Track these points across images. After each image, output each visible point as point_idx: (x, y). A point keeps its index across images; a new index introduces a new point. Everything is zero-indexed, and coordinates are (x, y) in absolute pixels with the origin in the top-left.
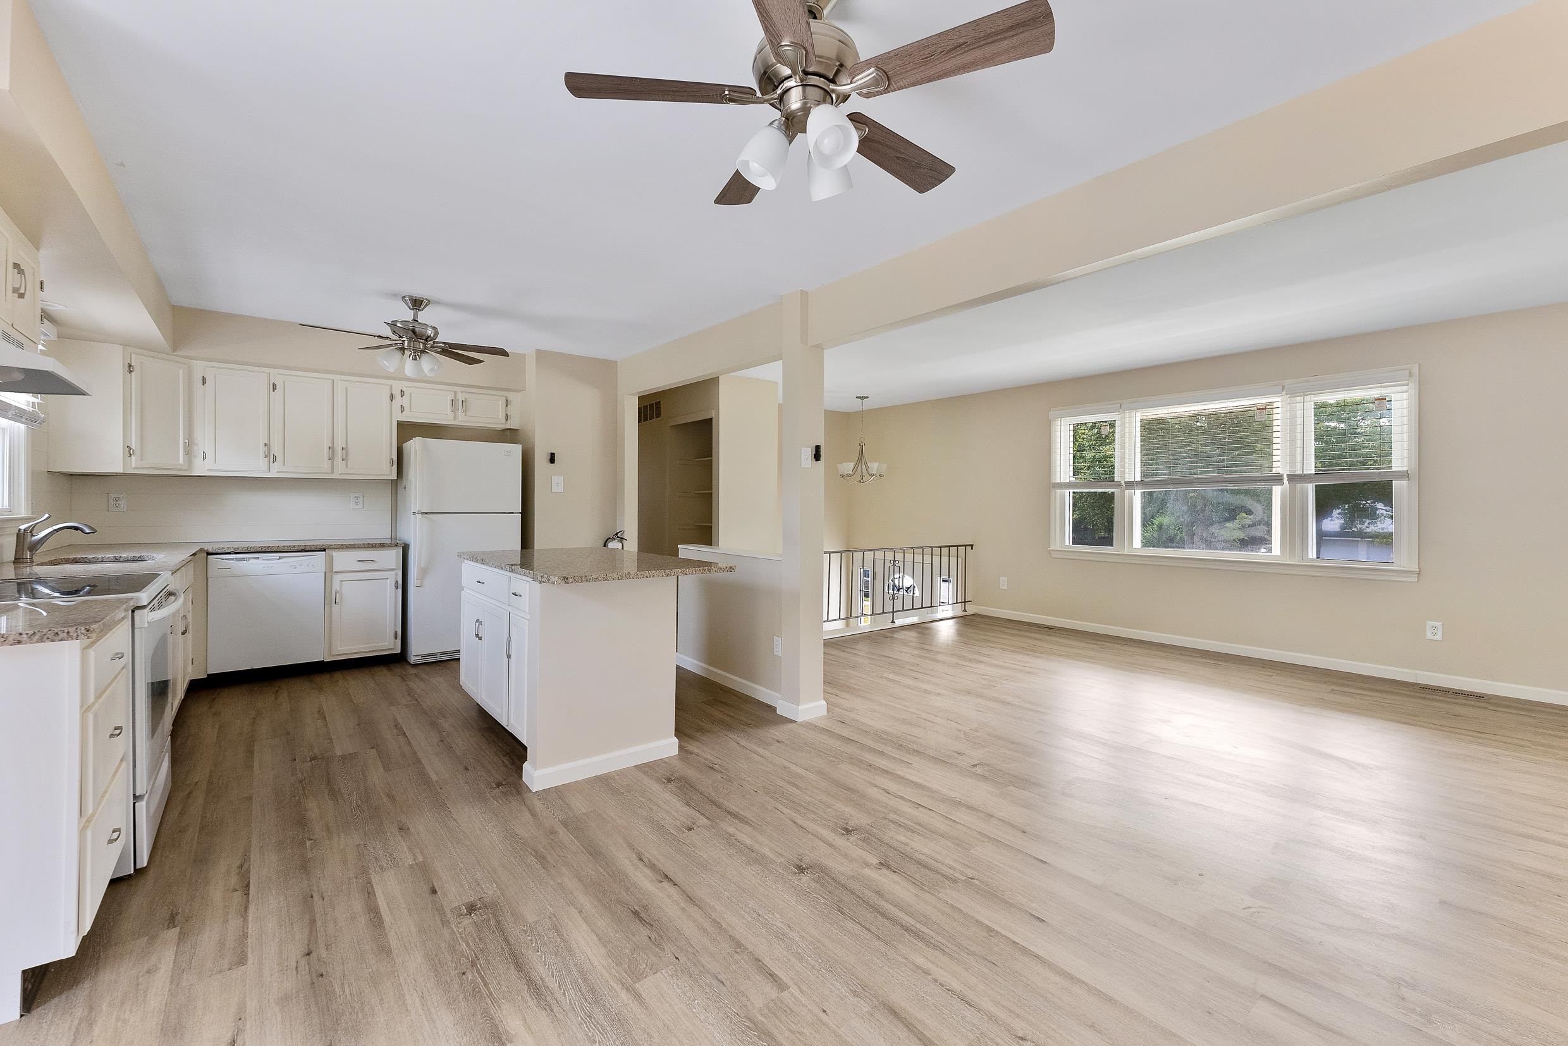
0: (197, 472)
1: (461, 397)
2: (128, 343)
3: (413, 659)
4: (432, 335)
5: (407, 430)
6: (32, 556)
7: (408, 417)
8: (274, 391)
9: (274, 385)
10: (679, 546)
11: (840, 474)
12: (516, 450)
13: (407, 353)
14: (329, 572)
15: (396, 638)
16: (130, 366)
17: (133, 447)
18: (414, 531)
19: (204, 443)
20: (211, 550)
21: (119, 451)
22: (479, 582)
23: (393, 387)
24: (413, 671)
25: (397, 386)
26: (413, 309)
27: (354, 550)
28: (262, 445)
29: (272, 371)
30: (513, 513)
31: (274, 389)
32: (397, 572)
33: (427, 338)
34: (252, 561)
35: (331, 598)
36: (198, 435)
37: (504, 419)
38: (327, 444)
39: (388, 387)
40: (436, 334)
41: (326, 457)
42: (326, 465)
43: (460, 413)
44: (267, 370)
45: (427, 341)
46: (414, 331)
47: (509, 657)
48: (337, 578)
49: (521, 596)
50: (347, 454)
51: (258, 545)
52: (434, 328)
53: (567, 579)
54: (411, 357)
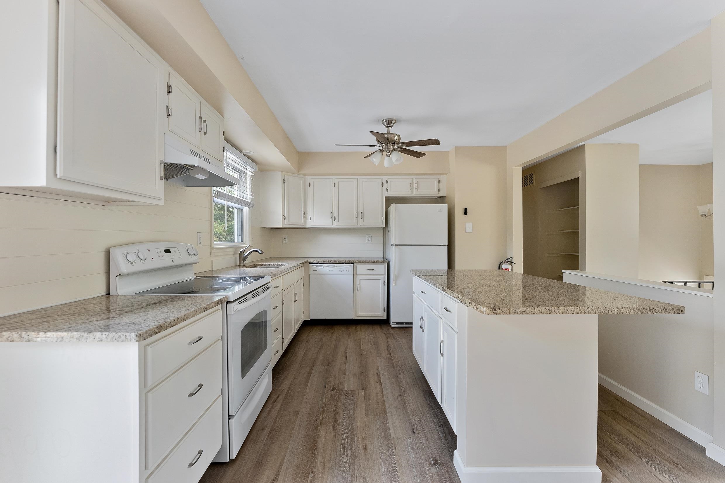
0: (308, 226)
1: (415, 181)
2: (284, 170)
3: (392, 324)
4: (397, 140)
5: (389, 201)
6: (244, 263)
7: (390, 194)
8: (334, 187)
9: (335, 184)
10: (563, 271)
11: (700, 214)
12: (444, 207)
13: (385, 153)
14: (355, 274)
15: (384, 311)
16: (284, 180)
17: (285, 216)
18: (393, 256)
19: (310, 214)
20: (310, 262)
21: (280, 217)
22: (422, 292)
23: (383, 179)
24: (392, 331)
25: (385, 178)
26: (387, 127)
27: (365, 264)
28: (330, 212)
29: (334, 177)
30: (443, 245)
31: (335, 186)
32: (384, 276)
33: (395, 142)
34: (325, 267)
35: (356, 288)
36: (308, 209)
37: (438, 191)
38: (355, 211)
39: (381, 179)
40: (399, 139)
41: (355, 217)
42: (355, 220)
43: (415, 190)
44: (332, 177)
45: (395, 144)
46: (388, 139)
47: (442, 355)
48: (359, 277)
49: (450, 312)
50: (363, 215)
51: (327, 260)
52: (398, 135)
53: (495, 310)
54: (387, 156)
